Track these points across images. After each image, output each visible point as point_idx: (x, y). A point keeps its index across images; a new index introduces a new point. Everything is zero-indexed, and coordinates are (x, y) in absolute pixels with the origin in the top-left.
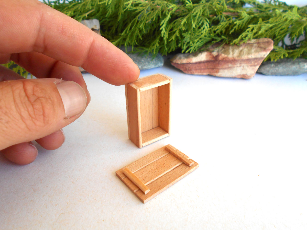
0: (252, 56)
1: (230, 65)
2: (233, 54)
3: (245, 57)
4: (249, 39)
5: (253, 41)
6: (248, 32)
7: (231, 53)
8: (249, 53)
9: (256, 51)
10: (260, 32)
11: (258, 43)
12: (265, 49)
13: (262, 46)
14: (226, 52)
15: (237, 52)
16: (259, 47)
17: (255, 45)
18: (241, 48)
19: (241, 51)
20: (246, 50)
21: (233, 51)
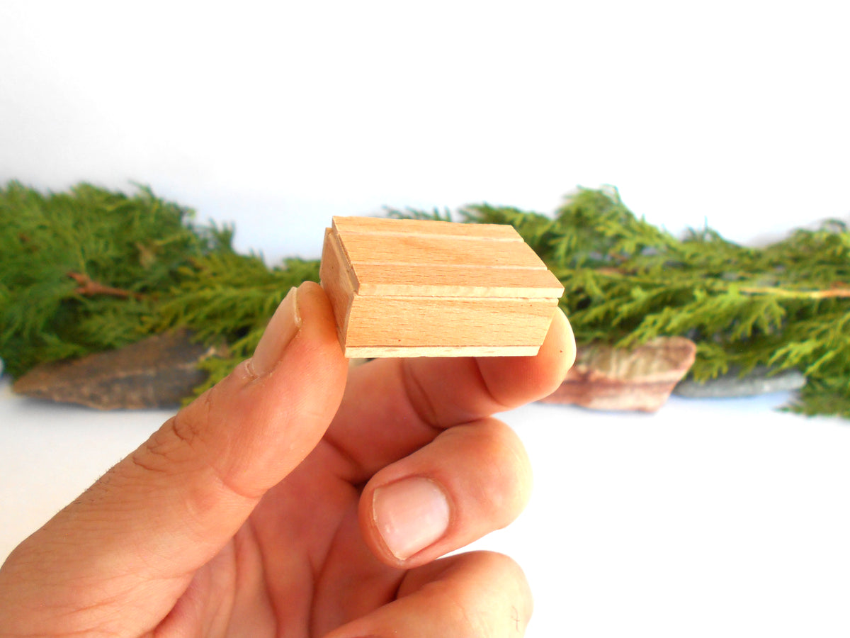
0: (654, 377)
1: (612, 391)
2: (618, 369)
3: (639, 378)
4: (650, 339)
5: (658, 341)
6: (646, 327)
7: (614, 367)
8: (647, 372)
9: (661, 369)
10: (669, 328)
11: (667, 348)
12: (675, 365)
13: (673, 356)
14: (604, 364)
15: (625, 364)
16: (667, 358)
17: (661, 352)
18: (633, 358)
19: (633, 365)
20: (642, 362)
21: (618, 362)
